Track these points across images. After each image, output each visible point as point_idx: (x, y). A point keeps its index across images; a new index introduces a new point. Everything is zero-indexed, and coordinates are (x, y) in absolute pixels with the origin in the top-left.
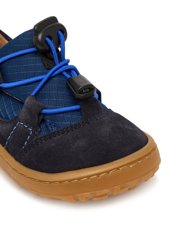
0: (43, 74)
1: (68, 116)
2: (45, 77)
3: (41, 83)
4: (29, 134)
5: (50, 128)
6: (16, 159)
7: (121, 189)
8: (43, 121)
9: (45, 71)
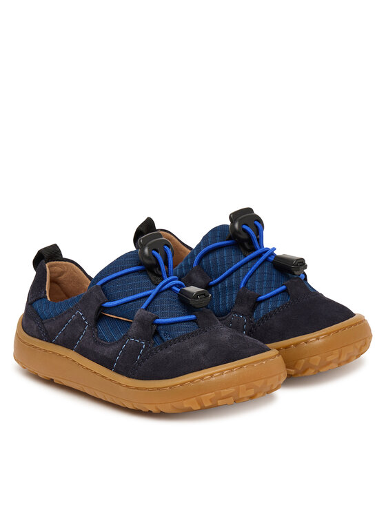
0: (152, 289)
1: (183, 325)
2: (154, 292)
3: (151, 297)
4: (141, 348)
5: (165, 338)
6: (129, 377)
7: (247, 389)
8: (157, 333)
9: (153, 286)
